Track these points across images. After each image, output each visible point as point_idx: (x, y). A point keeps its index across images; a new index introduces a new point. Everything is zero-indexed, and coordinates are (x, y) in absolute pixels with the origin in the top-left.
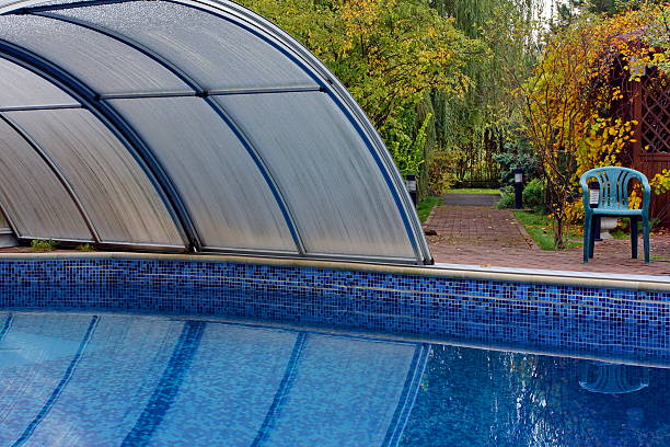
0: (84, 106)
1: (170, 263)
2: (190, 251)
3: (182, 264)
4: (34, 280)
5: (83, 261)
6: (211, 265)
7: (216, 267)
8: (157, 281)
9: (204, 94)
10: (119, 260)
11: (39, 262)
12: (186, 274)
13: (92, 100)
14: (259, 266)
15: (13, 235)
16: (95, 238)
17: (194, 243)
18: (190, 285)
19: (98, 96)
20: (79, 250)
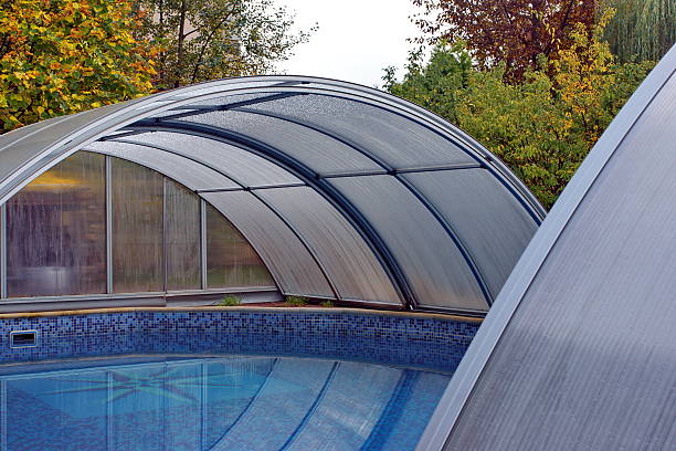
0: (307, 185)
1: (388, 318)
2: (407, 308)
3: (399, 319)
4: (281, 330)
5: (320, 315)
6: (421, 321)
7: (425, 323)
8: (378, 335)
9: (393, 172)
10: (348, 314)
11: (286, 314)
12: (401, 328)
13: (314, 179)
14: (459, 323)
15: (279, 292)
16: (336, 296)
17: (409, 302)
18: (404, 339)
19: (318, 176)
20: (322, 306)
